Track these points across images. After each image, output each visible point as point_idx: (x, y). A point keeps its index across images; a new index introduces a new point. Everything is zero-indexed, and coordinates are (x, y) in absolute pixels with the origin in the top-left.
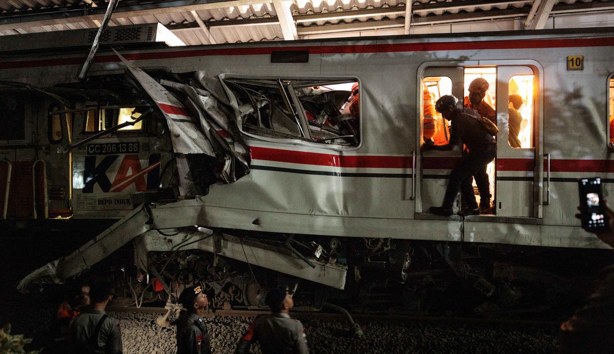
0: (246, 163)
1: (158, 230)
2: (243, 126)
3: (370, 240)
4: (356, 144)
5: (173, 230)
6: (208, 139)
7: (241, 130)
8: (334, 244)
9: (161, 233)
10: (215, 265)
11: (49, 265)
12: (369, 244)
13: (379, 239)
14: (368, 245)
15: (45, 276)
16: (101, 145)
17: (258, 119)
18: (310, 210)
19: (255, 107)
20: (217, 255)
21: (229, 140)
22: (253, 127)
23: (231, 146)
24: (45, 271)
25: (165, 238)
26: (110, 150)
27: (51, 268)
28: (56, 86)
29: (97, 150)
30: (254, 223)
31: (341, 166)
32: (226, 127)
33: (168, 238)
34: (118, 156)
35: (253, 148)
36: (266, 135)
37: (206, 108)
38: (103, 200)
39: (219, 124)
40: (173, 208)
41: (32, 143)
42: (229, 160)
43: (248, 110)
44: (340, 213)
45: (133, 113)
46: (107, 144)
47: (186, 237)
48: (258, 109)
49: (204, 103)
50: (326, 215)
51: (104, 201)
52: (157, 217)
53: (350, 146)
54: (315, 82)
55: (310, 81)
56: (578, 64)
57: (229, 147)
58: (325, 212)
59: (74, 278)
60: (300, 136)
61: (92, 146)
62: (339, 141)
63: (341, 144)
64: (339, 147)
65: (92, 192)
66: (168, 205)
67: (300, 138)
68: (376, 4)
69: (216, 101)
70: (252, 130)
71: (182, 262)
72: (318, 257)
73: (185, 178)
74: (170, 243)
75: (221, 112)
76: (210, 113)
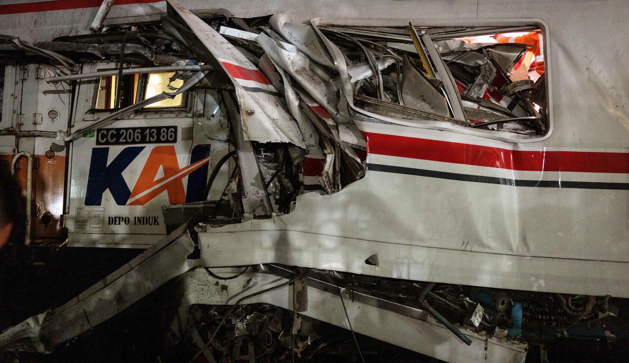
0: (359, 160)
1: (207, 268)
2: (354, 99)
3: (570, 299)
4: (542, 131)
5: (229, 270)
6: (295, 120)
7: (352, 105)
8: (503, 303)
9: (211, 274)
10: (294, 331)
11: (30, 321)
12: (570, 305)
13: (588, 296)
14: (568, 307)
15: (23, 339)
16: (118, 130)
17: (379, 87)
18: (464, 243)
19: (374, 69)
20: (299, 315)
21: (330, 122)
22: (372, 100)
23: (334, 132)
24: (24, 331)
25: (217, 284)
26: (132, 139)
27: (33, 326)
28: (56, 40)
29: (112, 138)
30: (367, 262)
31: (514, 169)
32: (324, 101)
33: (222, 282)
34: (144, 147)
35: (371, 135)
36: (393, 114)
37: (292, 70)
38: (115, 218)
39: (312, 96)
40: (234, 232)
41: (12, 127)
42: (331, 155)
43: (362, 73)
44: (515, 250)
45: (172, 79)
46: (127, 129)
47: (249, 281)
48: (380, 72)
49: (289, 62)
50: (490, 251)
51: (117, 219)
52: (208, 247)
53: (531, 135)
54: (468, 30)
55: (459, 29)
57: (331, 133)
58: (489, 247)
59: (67, 345)
60: (448, 116)
61: (105, 132)
62: (511, 126)
63: (515, 131)
64: (512, 137)
65: (100, 204)
66: (227, 227)
67: (449, 120)
69: (308, 60)
70: (369, 105)
71: (239, 325)
72: (477, 324)
73: (252, 184)
74: (225, 291)
75: (316, 78)
76: (299, 78)
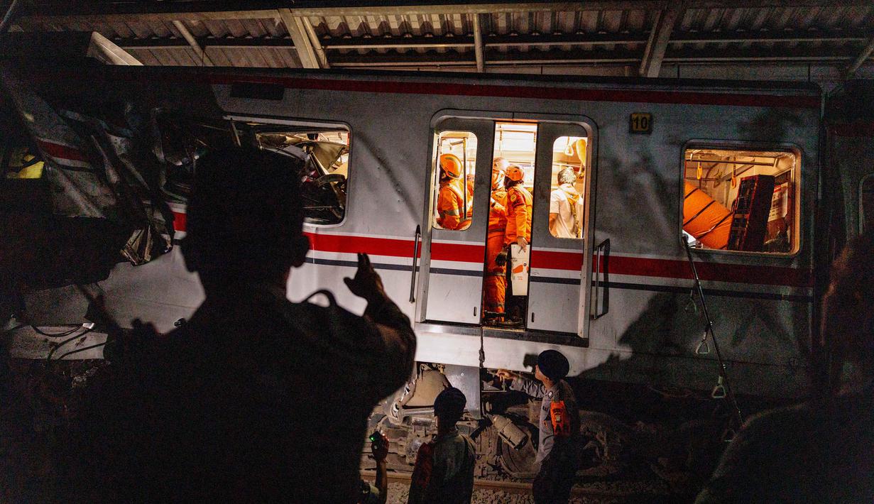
0: (166, 236)
1: (34, 327)
7: (163, 190)
9: (39, 332)
25: (46, 340)
31: (315, 250)
33: (51, 339)
37: (118, 154)
42: (140, 231)
48: (194, 161)
49: (116, 146)
56: (644, 126)
57: (145, 211)
68: (435, 31)
71: (77, 378)
